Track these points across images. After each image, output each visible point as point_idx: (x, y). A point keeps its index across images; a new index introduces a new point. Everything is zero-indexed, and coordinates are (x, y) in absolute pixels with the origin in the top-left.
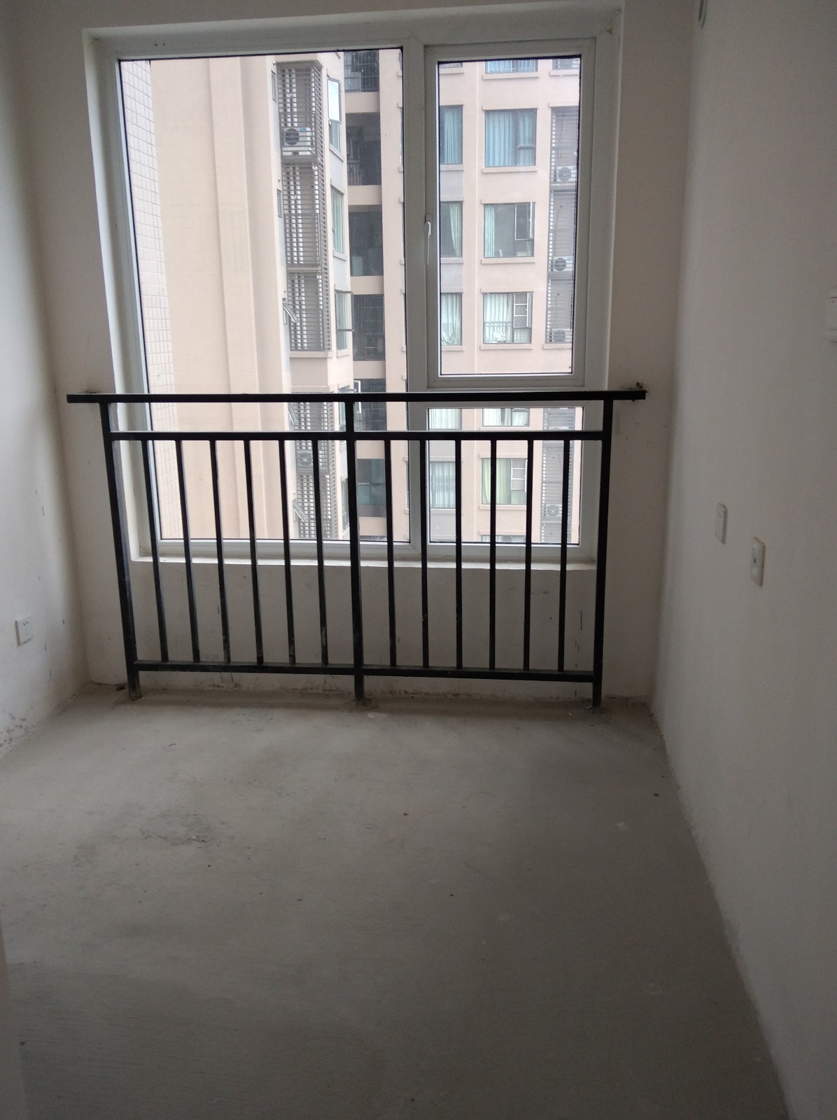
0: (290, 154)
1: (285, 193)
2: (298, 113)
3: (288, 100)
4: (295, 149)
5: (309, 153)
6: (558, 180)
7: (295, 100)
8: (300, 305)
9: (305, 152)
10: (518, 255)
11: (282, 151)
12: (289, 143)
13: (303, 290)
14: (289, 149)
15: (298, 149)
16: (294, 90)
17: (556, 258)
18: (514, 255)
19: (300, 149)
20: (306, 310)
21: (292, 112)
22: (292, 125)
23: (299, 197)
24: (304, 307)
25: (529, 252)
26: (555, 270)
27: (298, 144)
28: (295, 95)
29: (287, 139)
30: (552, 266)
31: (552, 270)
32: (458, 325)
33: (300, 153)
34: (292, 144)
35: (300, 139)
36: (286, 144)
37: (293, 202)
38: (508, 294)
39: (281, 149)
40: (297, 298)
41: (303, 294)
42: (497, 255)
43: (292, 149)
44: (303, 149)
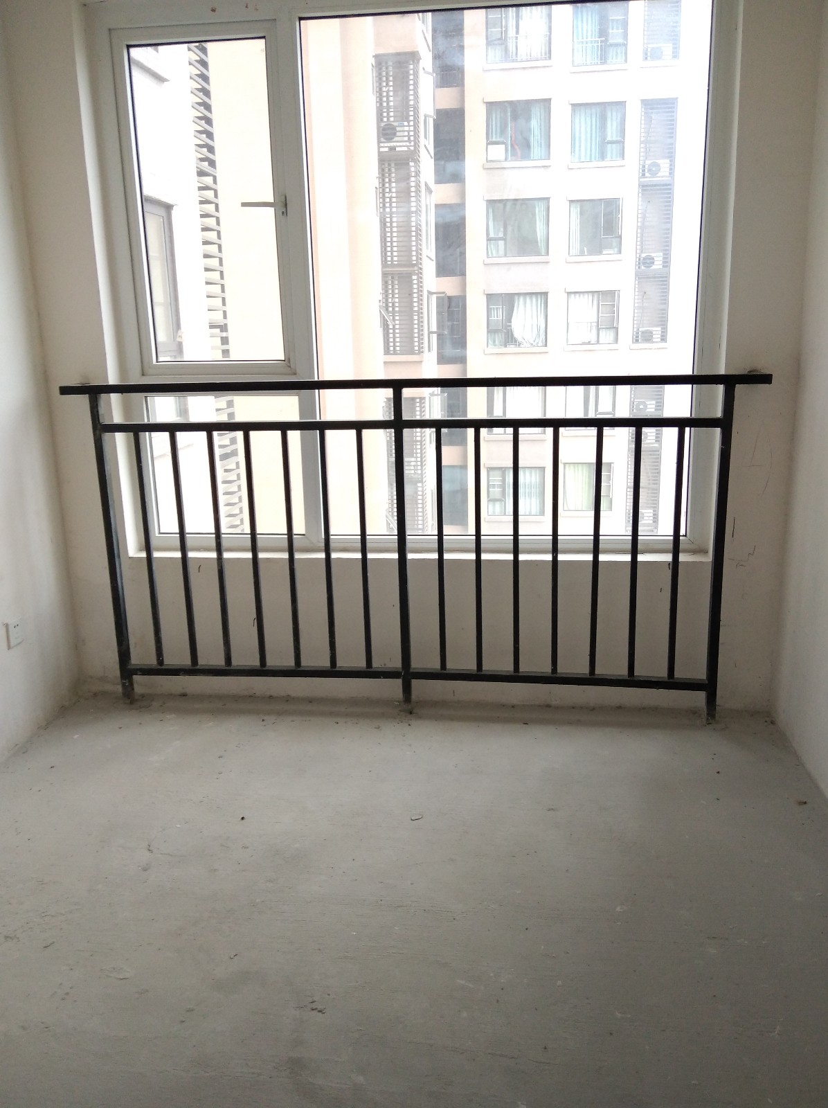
0: (387, 149)
1: (381, 190)
2: (395, 107)
3: (385, 94)
4: (392, 144)
5: (405, 149)
6: (647, 175)
7: (391, 94)
8: (393, 306)
9: (402, 147)
10: (604, 252)
11: (379, 147)
12: (385, 139)
13: (397, 291)
14: (386, 145)
15: (395, 144)
16: (391, 83)
17: (644, 255)
18: (600, 253)
19: (398, 144)
20: (399, 312)
21: (388, 107)
22: (388, 119)
23: (394, 195)
24: (397, 309)
25: (616, 250)
26: (643, 268)
27: (396, 139)
28: (391, 89)
29: (384, 135)
30: (639, 263)
31: (639, 268)
32: (543, 326)
33: (398, 149)
34: (389, 140)
35: (398, 134)
36: (382, 140)
37: (388, 200)
38: (593, 292)
39: (378, 144)
40: (390, 300)
41: (397, 296)
42: (582, 254)
43: (389, 145)
44: (401, 144)
